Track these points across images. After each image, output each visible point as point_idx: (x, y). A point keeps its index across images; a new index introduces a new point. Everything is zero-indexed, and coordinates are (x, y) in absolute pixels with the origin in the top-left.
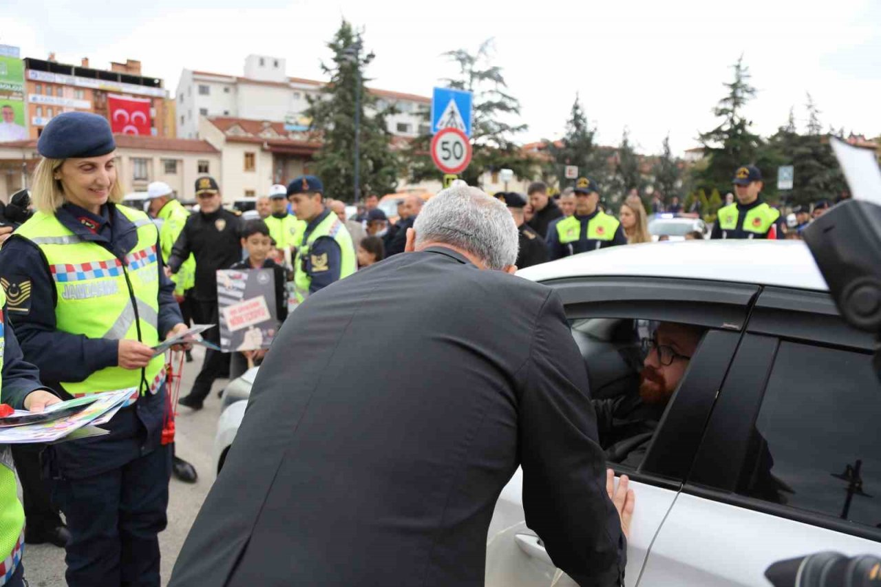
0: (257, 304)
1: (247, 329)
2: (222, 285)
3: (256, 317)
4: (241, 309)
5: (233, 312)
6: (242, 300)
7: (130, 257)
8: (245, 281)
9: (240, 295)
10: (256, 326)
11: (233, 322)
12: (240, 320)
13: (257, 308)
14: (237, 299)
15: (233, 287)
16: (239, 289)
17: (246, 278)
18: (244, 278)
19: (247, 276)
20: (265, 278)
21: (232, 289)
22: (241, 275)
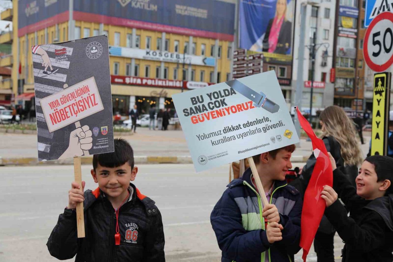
0: (86, 89)
1: (72, 127)
3: (84, 108)
4: (65, 99)
5: (53, 105)
6: (66, 86)
8: (69, 58)
9: (62, 78)
10: (83, 122)
11: (54, 120)
12: (63, 115)
13: (85, 96)
14: (59, 85)
15: (55, 68)
16: (61, 71)
17: (70, 54)
18: (68, 54)
19: (71, 49)
20: (96, 51)
21: (52, 71)
22: (64, 49)
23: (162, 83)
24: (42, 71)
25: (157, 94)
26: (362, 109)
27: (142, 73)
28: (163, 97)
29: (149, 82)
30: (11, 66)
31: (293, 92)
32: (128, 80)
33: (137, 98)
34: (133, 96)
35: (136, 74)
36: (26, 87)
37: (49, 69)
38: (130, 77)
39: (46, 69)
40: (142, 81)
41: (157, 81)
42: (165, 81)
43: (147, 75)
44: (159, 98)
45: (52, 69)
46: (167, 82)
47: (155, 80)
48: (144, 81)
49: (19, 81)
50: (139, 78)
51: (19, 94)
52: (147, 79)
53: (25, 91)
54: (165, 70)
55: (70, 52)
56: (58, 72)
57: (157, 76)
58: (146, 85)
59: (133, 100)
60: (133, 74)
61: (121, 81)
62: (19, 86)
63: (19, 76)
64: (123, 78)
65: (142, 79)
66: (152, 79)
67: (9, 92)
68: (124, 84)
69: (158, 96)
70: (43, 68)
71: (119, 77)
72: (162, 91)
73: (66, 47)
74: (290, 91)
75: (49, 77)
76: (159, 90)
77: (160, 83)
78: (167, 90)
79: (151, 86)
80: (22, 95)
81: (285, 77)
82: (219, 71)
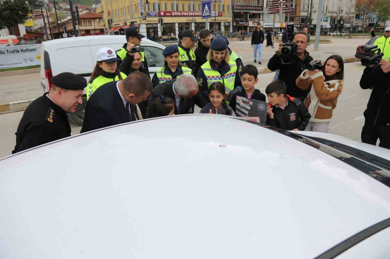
2: (239, 104)
7: (226, 75)
8: (250, 106)
9: (247, 112)
15: (244, 107)
16: (246, 109)
17: (251, 104)
18: (250, 104)
19: (252, 103)
20: (262, 107)
21: (243, 108)
22: (249, 102)
23: (193, 14)
24: (239, 107)
25: (190, 21)
26: (299, 23)
27: (180, 9)
28: (193, 22)
29: (185, 14)
30: (103, 12)
31: (264, 14)
32: (173, 14)
33: (179, 24)
34: (177, 23)
35: (177, 9)
36: (113, 24)
37: (242, 107)
38: (174, 12)
39: (241, 106)
40: (181, 14)
41: (189, 13)
42: (194, 12)
43: (183, 10)
44: (191, 23)
45: (243, 107)
46: (195, 13)
47: (188, 12)
48: (183, 13)
49: (109, 20)
50: (179, 12)
51: (110, 28)
52: (184, 12)
53: (113, 26)
54: (193, 6)
55: (251, 103)
56: (245, 109)
57: (189, 10)
58: (184, 16)
59: (177, 25)
60: (175, 10)
61: (169, 14)
62: (109, 23)
63: (108, 18)
64: (171, 12)
65: (181, 12)
66: (186, 12)
67: (103, 27)
68: (171, 16)
69: (191, 22)
70: (240, 106)
71: (168, 12)
72: (193, 18)
73: (250, 101)
74: (263, 14)
75: (241, 110)
76: (191, 18)
77: (191, 14)
78: (196, 18)
79: (187, 16)
80: (112, 29)
81: (260, 5)
82: (224, 4)
